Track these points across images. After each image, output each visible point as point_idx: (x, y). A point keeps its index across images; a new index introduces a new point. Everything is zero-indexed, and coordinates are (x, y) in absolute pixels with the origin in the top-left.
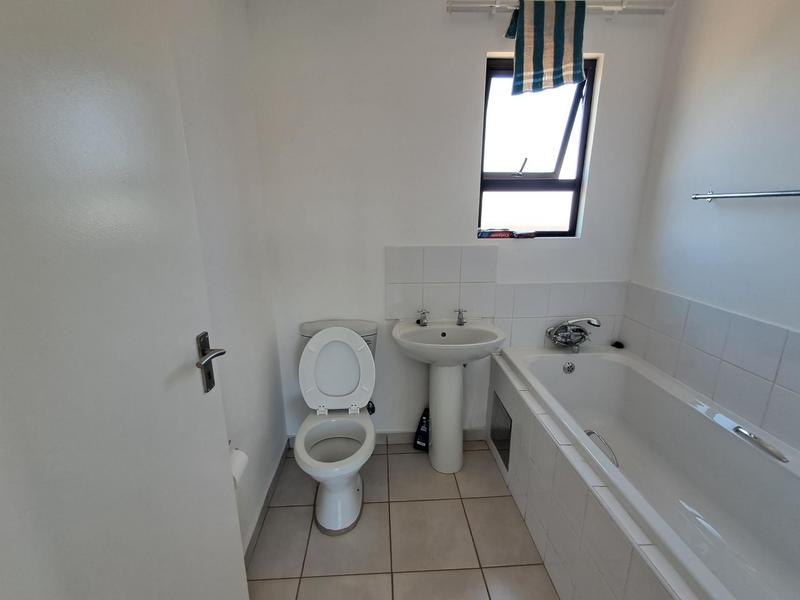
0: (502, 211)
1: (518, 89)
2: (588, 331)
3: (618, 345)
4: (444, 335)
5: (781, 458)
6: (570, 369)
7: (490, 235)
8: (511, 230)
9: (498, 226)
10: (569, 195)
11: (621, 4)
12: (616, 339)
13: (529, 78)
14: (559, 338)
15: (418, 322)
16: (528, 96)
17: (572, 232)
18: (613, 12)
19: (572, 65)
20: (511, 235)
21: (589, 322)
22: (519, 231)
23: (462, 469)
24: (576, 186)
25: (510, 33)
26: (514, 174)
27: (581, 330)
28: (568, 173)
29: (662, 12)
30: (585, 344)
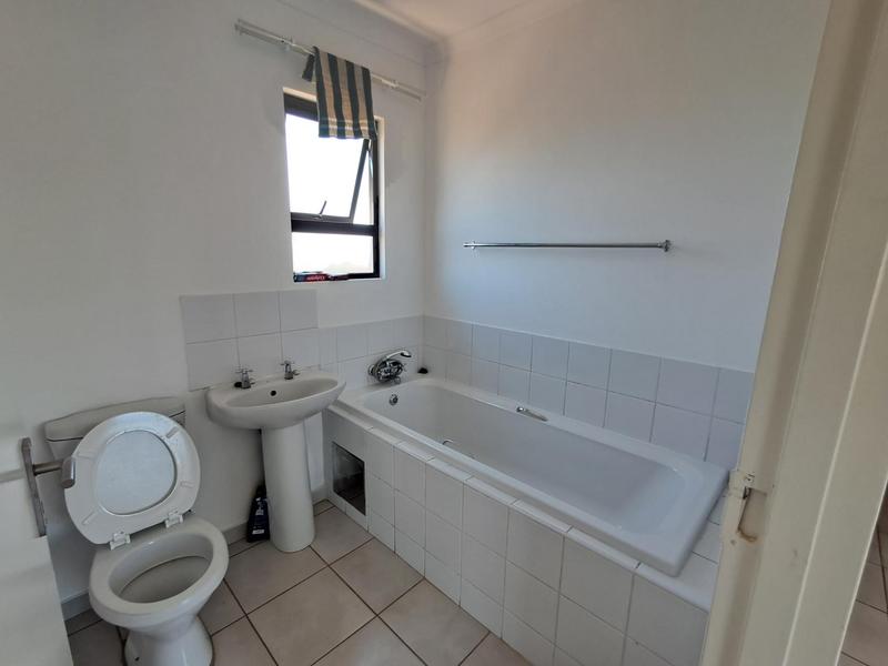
0: (312, 253)
1: (324, 132)
2: (403, 363)
3: (423, 371)
4: (274, 393)
5: (544, 419)
6: (395, 401)
7: (304, 278)
8: (325, 272)
9: (312, 269)
10: (369, 240)
11: (394, 81)
12: (420, 366)
13: (333, 123)
14: (383, 374)
15: (238, 385)
16: (333, 141)
17: (376, 273)
18: (387, 86)
19: (366, 122)
20: (326, 278)
21: (402, 354)
22: (333, 273)
23: (316, 537)
24: (373, 231)
25: (307, 76)
26: (314, 216)
27: (396, 363)
28: (364, 217)
29: (419, 98)
30: (402, 375)
